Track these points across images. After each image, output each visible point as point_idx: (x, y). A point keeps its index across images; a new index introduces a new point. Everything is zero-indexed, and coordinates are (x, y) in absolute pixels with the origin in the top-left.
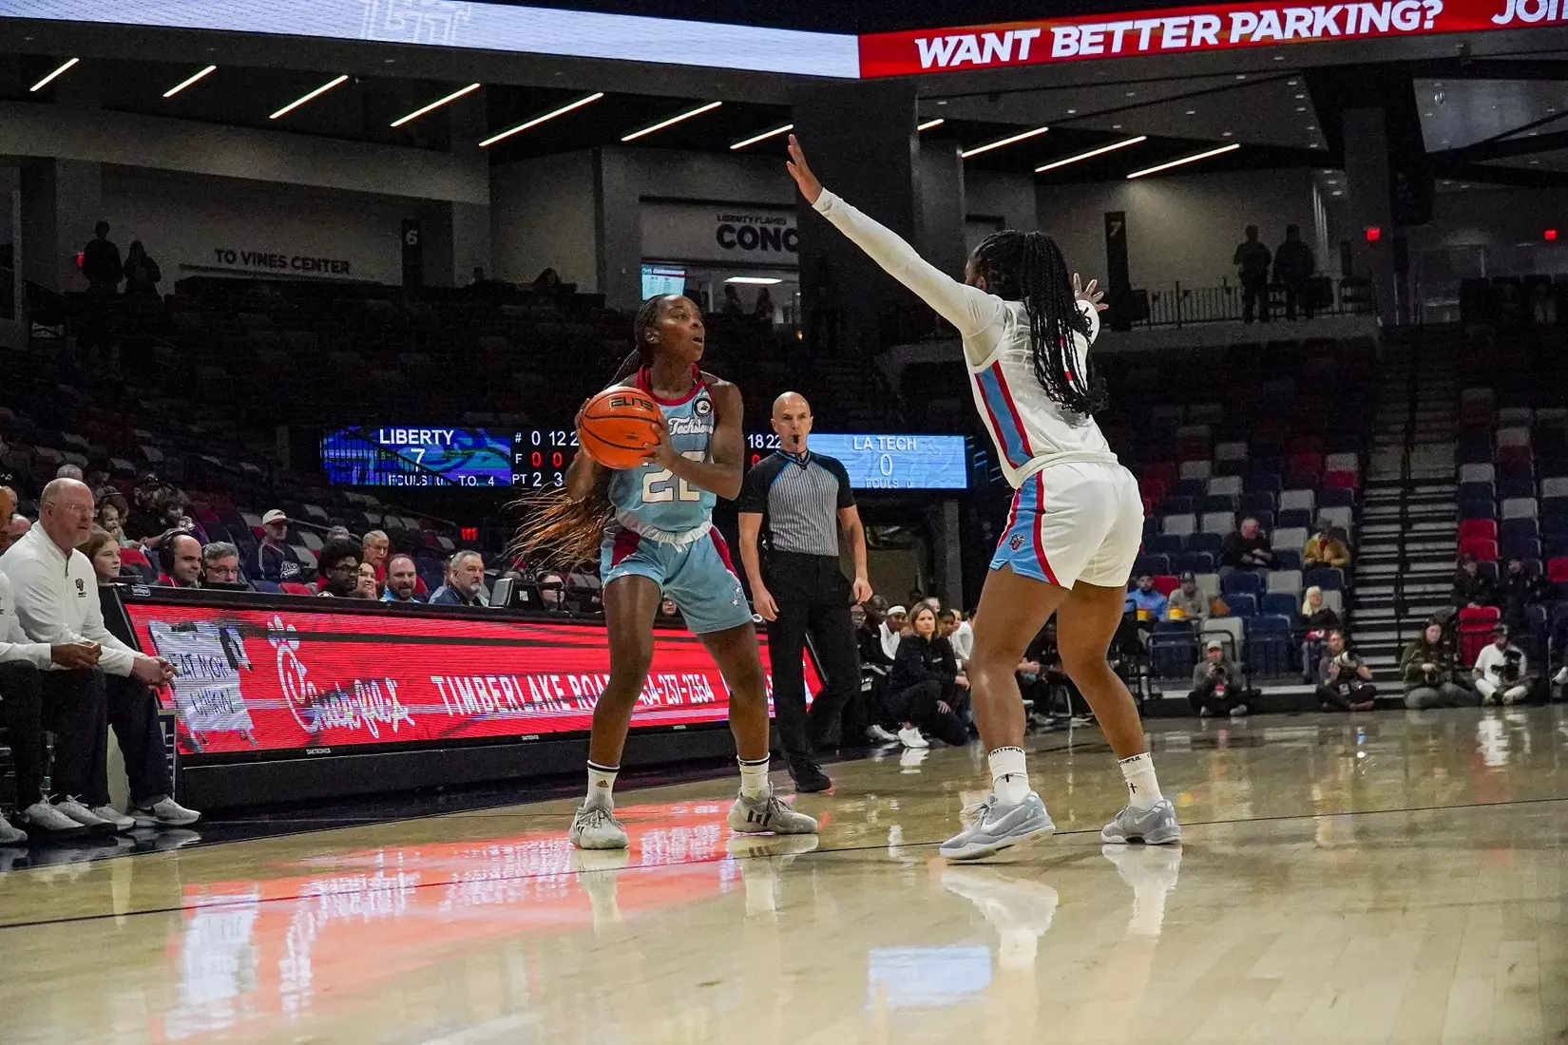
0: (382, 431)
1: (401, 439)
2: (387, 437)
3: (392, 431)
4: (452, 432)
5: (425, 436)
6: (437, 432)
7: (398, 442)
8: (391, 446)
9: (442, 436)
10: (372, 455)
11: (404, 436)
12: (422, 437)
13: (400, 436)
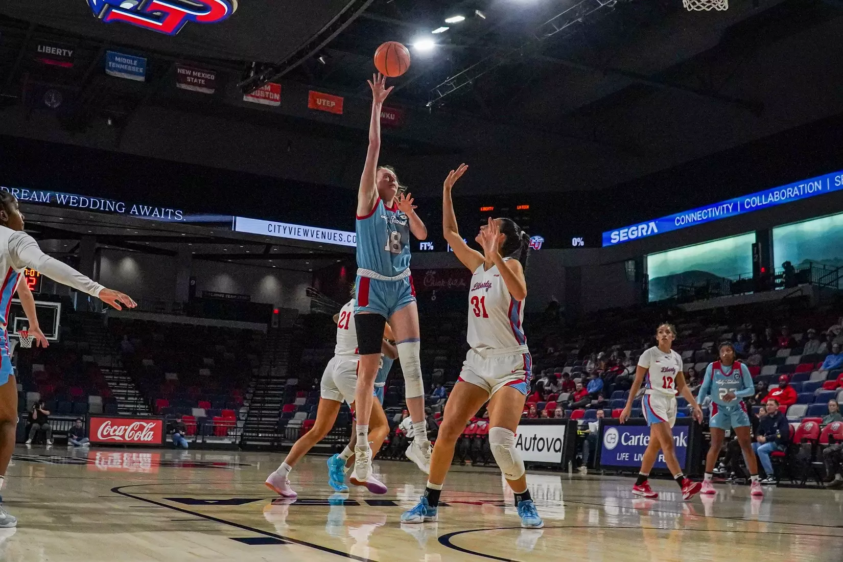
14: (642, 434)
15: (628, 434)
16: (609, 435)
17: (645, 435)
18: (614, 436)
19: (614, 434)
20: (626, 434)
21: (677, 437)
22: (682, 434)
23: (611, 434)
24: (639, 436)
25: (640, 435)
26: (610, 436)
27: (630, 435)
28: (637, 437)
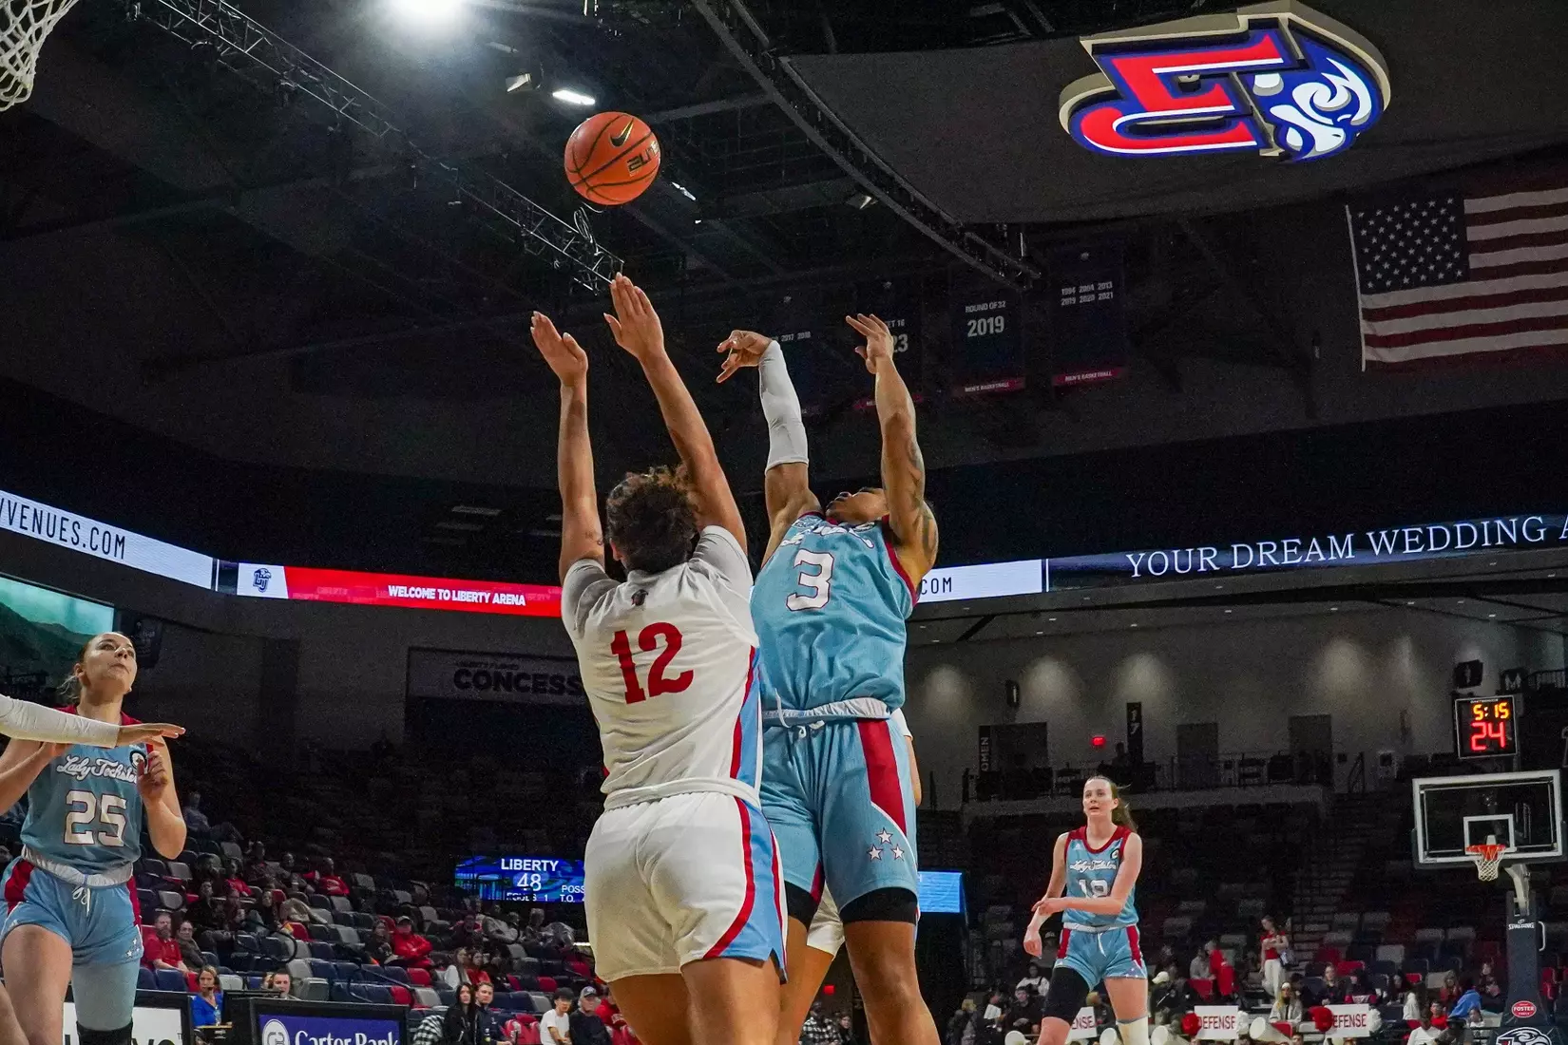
0: (503, 860)
1: (518, 866)
2: (507, 864)
3: (511, 860)
4: (557, 862)
5: (536, 864)
6: (545, 862)
7: (516, 868)
8: (510, 871)
9: (549, 865)
10: (496, 877)
11: (520, 864)
12: (534, 865)
13: (516, 864)
14: (330, 1035)
15: (306, 1035)
16: (269, 1036)
17: (334, 1037)
18: (280, 1039)
19: (280, 1034)
20: (302, 1034)
21: (384, 1041)
22: (390, 1034)
23: (274, 1034)
24: (324, 1039)
25: (327, 1037)
26: (272, 1037)
27: (309, 1037)
28: (322, 1040)
